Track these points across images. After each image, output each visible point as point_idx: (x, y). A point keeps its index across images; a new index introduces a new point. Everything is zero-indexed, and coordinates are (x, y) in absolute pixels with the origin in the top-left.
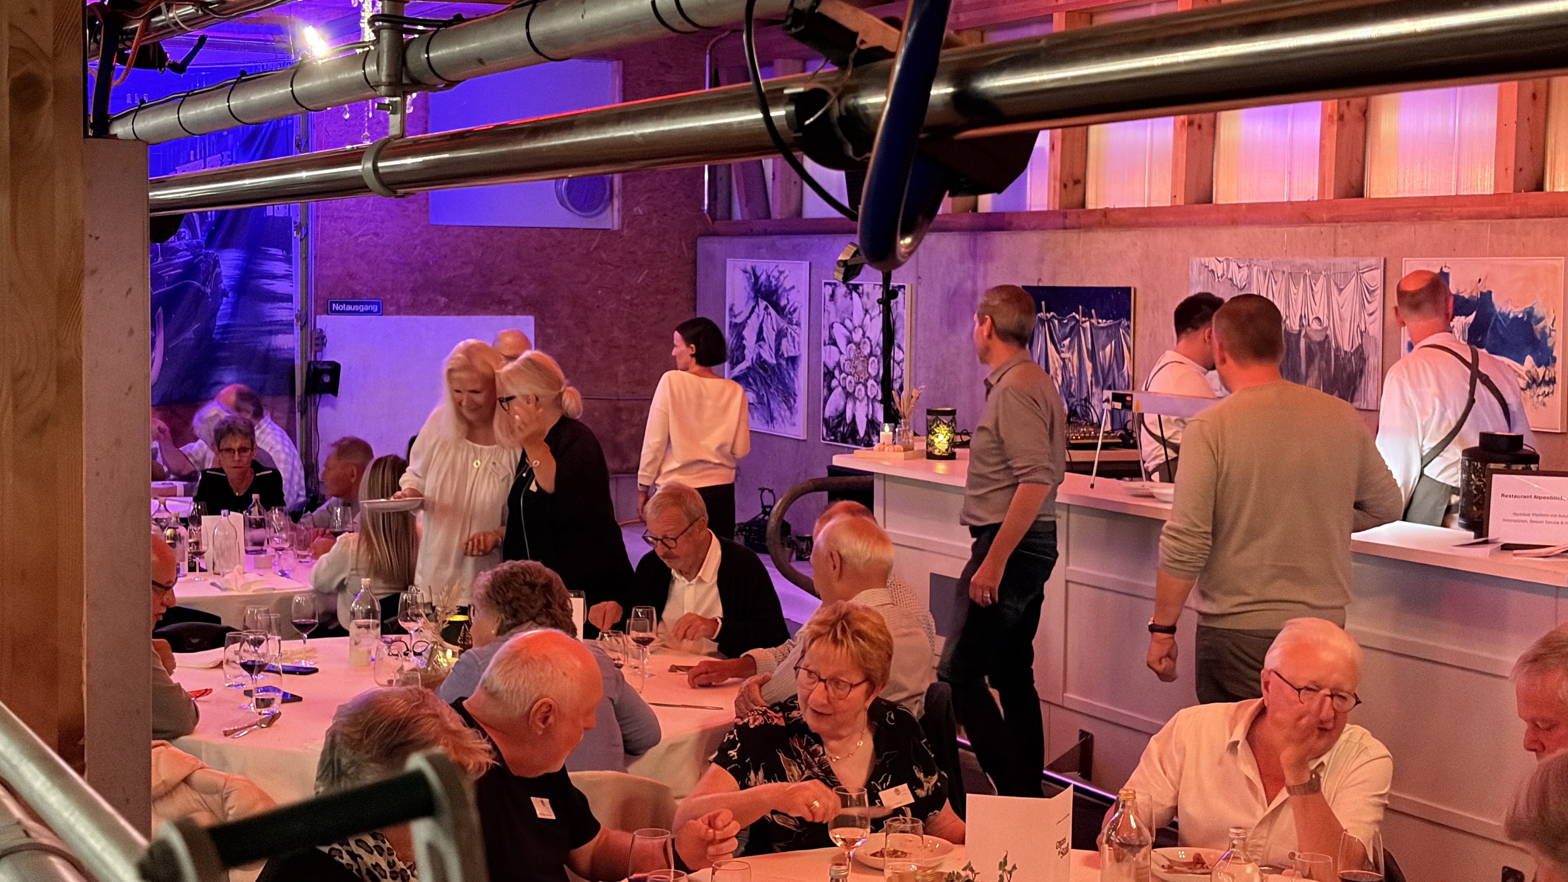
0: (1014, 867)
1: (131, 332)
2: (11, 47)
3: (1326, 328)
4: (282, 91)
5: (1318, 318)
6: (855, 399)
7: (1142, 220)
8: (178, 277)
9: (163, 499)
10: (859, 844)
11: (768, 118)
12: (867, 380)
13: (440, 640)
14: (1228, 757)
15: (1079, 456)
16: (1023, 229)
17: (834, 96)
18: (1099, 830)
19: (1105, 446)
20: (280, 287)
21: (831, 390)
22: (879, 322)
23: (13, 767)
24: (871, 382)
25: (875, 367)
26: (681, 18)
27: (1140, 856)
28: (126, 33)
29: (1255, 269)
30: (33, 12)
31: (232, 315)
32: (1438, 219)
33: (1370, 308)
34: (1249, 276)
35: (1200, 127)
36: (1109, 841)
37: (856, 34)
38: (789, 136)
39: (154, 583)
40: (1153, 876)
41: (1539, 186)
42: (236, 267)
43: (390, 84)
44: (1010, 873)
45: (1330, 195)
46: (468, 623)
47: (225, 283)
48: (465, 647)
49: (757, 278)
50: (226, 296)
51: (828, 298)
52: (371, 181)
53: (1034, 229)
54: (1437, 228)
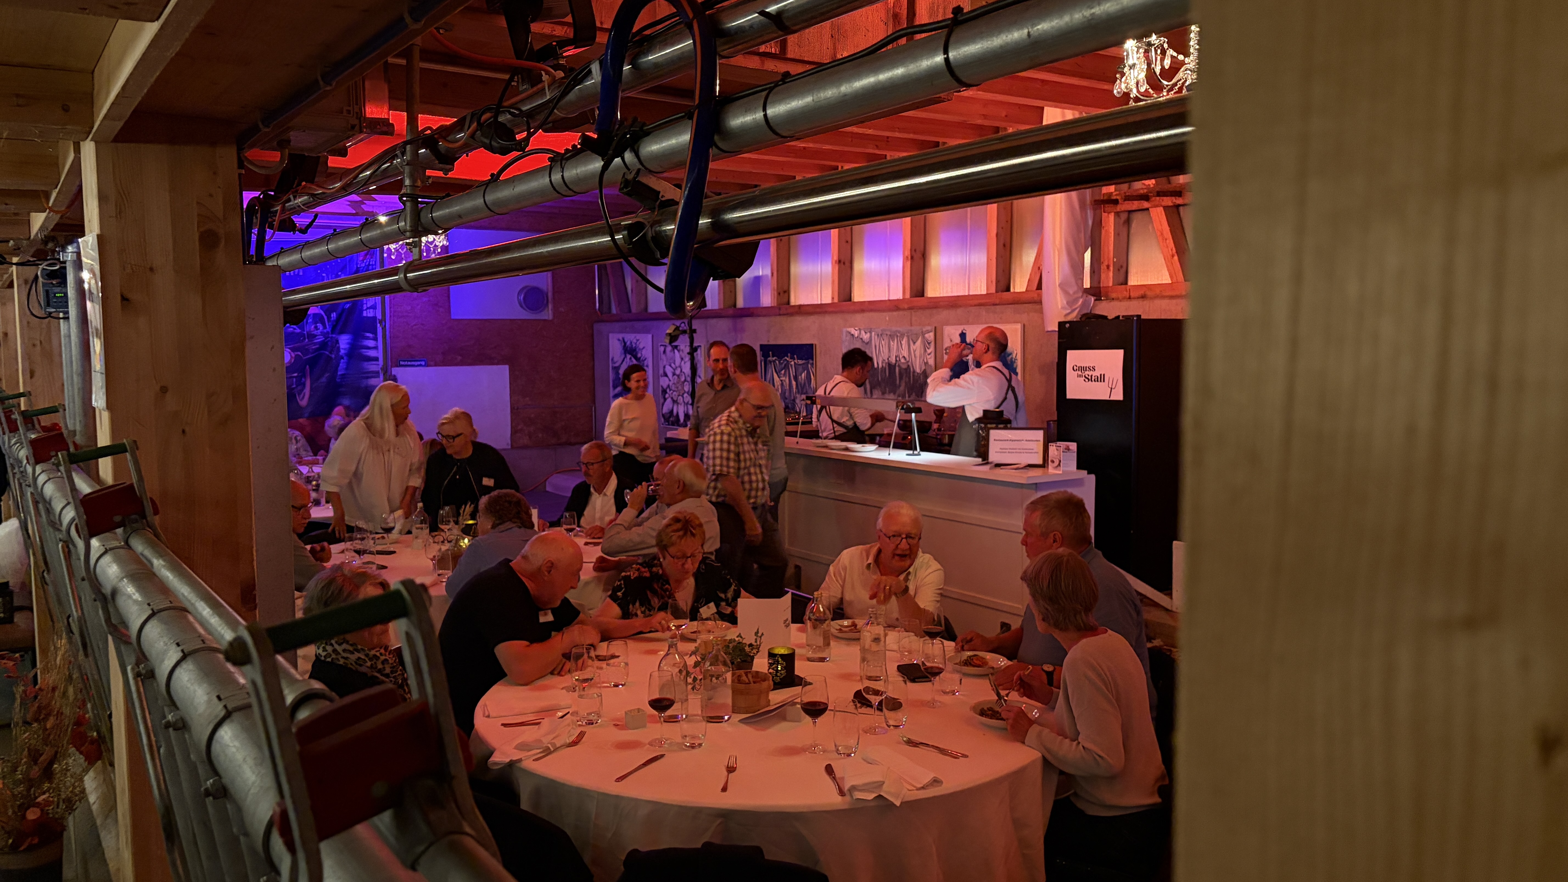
0: (762, 634)
1: (274, 370)
2: (199, 215)
3: (908, 362)
4: (356, 239)
5: (904, 357)
6: (678, 404)
7: (818, 310)
8: (316, 350)
9: (310, 466)
10: (684, 627)
11: (613, 240)
12: (683, 394)
13: (461, 533)
14: (866, 571)
15: (791, 428)
16: (759, 316)
17: (648, 226)
18: (804, 614)
19: (803, 423)
20: (372, 353)
21: (665, 399)
22: (688, 364)
23: (193, 604)
24: (686, 395)
25: (687, 387)
26: (565, 188)
27: (825, 625)
28: (272, 212)
29: (873, 333)
30: (211, 195)
31: (346, 369)
32: (960, 306)
33: (929, 351)
34: (871, 337)
35: (844, 263)
36: (810, 619)
37: (659, 192)
38: (625, 247)
39: (293, 506)
40: (832, 635)
41: (1008, 289)
42: (348, 343)
43: (411, 231)
44: (761, 637)
45: (908, 296)
46: (476, 524)
47: (342, 352)
48: (474, 537)
49: (625, 343)
50: (343, 358)
51: (662, 352)
52: (404, 285)
53: (765, 316)
54: (960, 311)
